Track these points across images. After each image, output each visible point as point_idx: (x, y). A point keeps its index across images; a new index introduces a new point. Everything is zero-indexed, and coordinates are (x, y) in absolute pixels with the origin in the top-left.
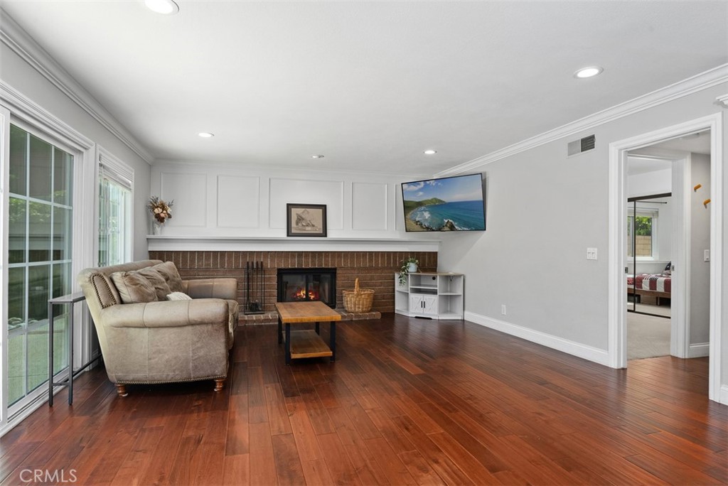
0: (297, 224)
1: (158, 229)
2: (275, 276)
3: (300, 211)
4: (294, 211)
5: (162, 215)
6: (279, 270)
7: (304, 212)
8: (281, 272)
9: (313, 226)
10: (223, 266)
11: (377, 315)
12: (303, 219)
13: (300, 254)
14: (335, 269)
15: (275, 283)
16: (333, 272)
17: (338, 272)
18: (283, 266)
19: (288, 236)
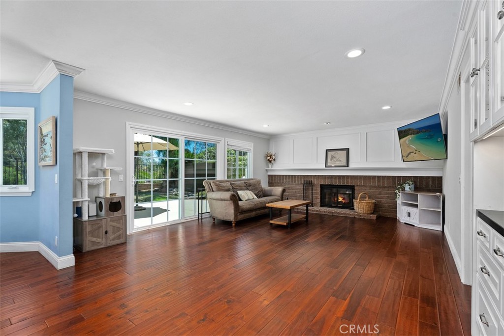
0: (331, 160)
1: (270, 166)
2: (319, 188)
3: (333, 153)
4: (330, 153)
5: (270, 160)
6: (321, 185)
7: (335, 153)
8: (322, 186)
9: (340, 161)
10: (295, 182)
11: (374, 217)
12: (334, 157)
13: (332, 177)
14: (354, 186)
15: (319, 192)
16: (352, 188)
17: (355, 188)
18: (323, 183)
19: (326, 167)
